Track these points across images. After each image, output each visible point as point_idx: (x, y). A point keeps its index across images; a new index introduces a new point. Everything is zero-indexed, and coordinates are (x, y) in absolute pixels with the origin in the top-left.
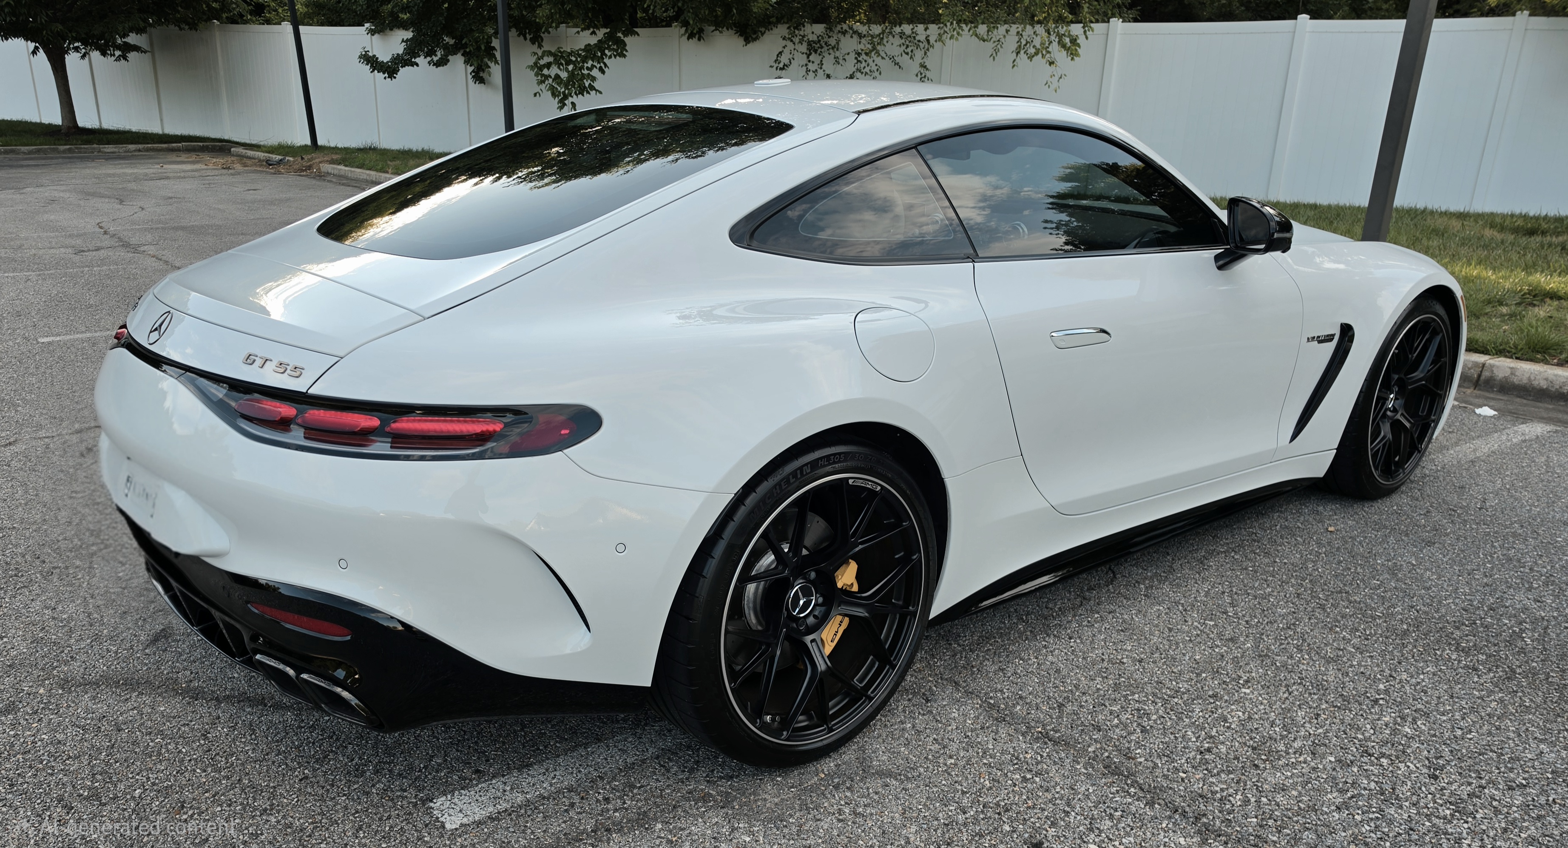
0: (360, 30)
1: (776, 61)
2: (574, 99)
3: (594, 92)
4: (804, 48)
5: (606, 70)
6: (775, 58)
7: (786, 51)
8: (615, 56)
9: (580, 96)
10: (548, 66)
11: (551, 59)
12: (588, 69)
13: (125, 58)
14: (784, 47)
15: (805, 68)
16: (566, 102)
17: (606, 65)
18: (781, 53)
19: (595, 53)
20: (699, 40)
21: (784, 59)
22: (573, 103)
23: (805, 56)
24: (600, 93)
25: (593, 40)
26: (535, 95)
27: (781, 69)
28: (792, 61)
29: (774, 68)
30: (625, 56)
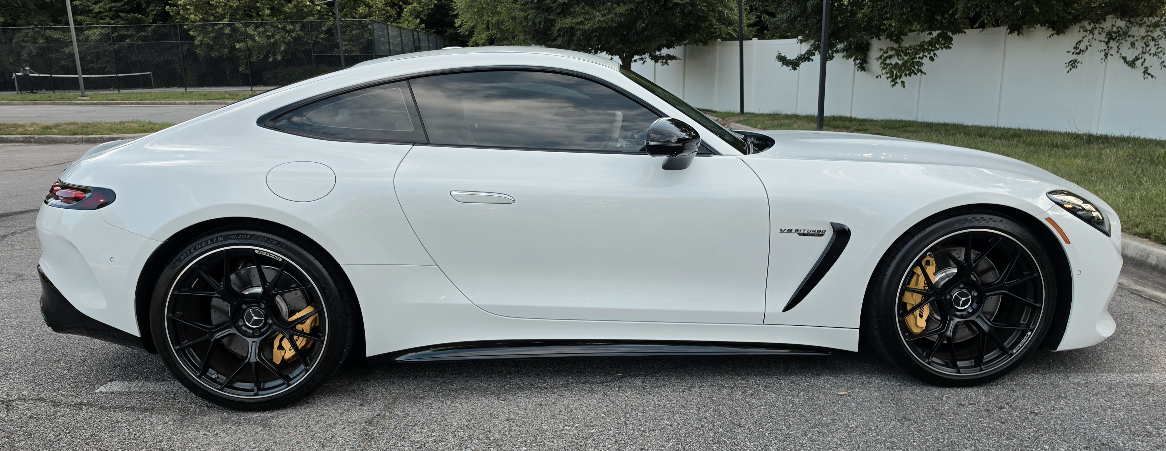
0: (795, 40)
1: (1074, 48)
2: (904, 78)
3: (920, 73)
4: (1103, 37)
5: (935, 58)
6: (1074, 45)
7: (1086, 40)
8: (942, 49)
9: (908, 77)
10: (890, 57)
11: (893, 53)
12: (919, 58)
13: (667, 63)
14: (1083, 37)
15: (1103, 53)
16: (898, 80)
17: (935, 54)
18: (1080, 42)
19: (929, 47)
20: (1018, 34)
21: (1082, 46)
22: (903, 82)
23: (1104, 44)
24: (925, 74)
25: (928, 38)
26: (877, 77)
27: (1077, 53)
28: (1089, 47)
29: (1071, 53)
30: (950, 48)
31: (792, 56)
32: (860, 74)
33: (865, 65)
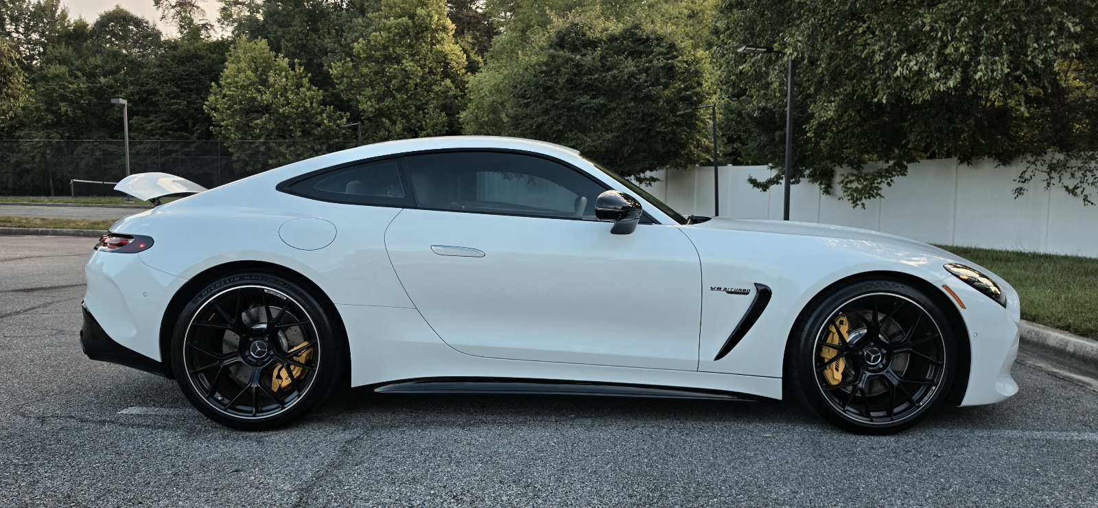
0: (765, 167)
1: (1020, 177)
2: (864, 201)
3: (878, 197)
4: (1045, 168)
5: (892, 184)
6: (1020, 175)
7: (1030, 170)
8: (898, 175)
9: (868, 200)
10: (851, 182)
11: (854, 178)
12: (878, 183)
13: (650, 184)
14: (1027, 168)
15: (1046, 182)
16: (858, 202)
17: (892, 181)
18: (1024, 172)
19: (888, 174)
20: (968, 165)
21: (1027, 176)
22: (863, 204)
23: (1046, 174)
24: (883, 197)
25: (886, 166)
26: (839, 199)
27: (1022, 182)
28: (1033, 177)
29: (1017, 181)
30: (905, 175)
31: (762, 179)
32: (825, 197)
33: (829, 189)
